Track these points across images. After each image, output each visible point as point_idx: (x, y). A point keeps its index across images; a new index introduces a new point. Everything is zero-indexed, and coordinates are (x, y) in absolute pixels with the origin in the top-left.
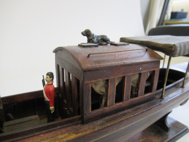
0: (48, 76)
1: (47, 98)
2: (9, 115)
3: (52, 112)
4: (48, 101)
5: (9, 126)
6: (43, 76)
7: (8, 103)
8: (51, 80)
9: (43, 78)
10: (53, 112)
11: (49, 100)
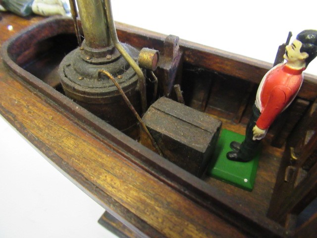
0: (299, 44)
1: (260, 102)
2: (176, 88)
3: (254, 139)
4: (258, 111)
5: (159, 110)
6: (290, 35)
7: (192, 61)
8: (300, 60)
9: (285, 42)
10: (256, 140)
11: (261, 109)
